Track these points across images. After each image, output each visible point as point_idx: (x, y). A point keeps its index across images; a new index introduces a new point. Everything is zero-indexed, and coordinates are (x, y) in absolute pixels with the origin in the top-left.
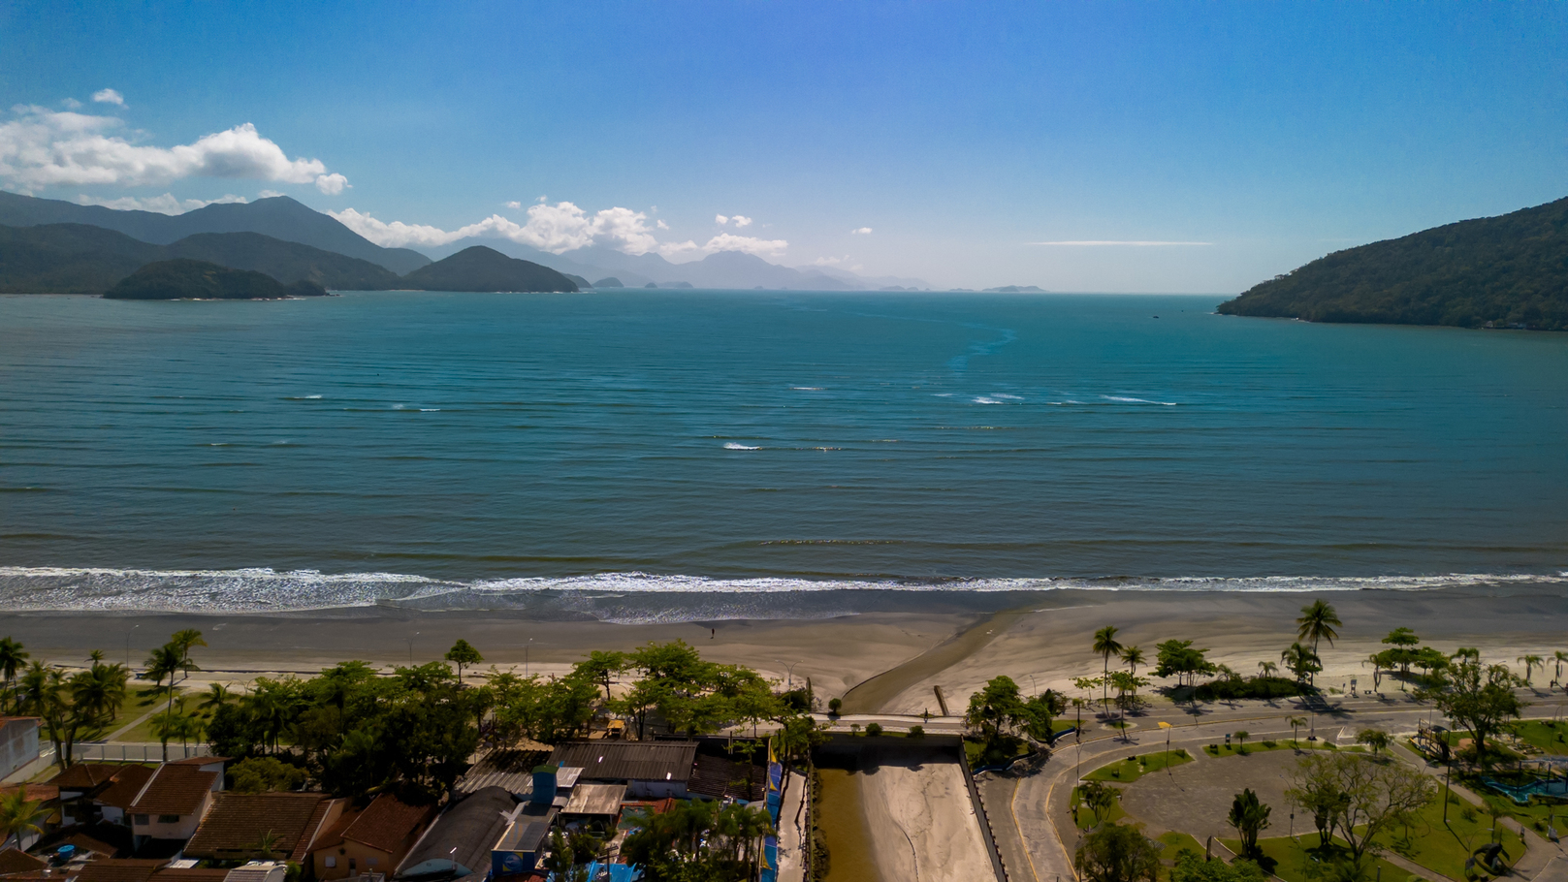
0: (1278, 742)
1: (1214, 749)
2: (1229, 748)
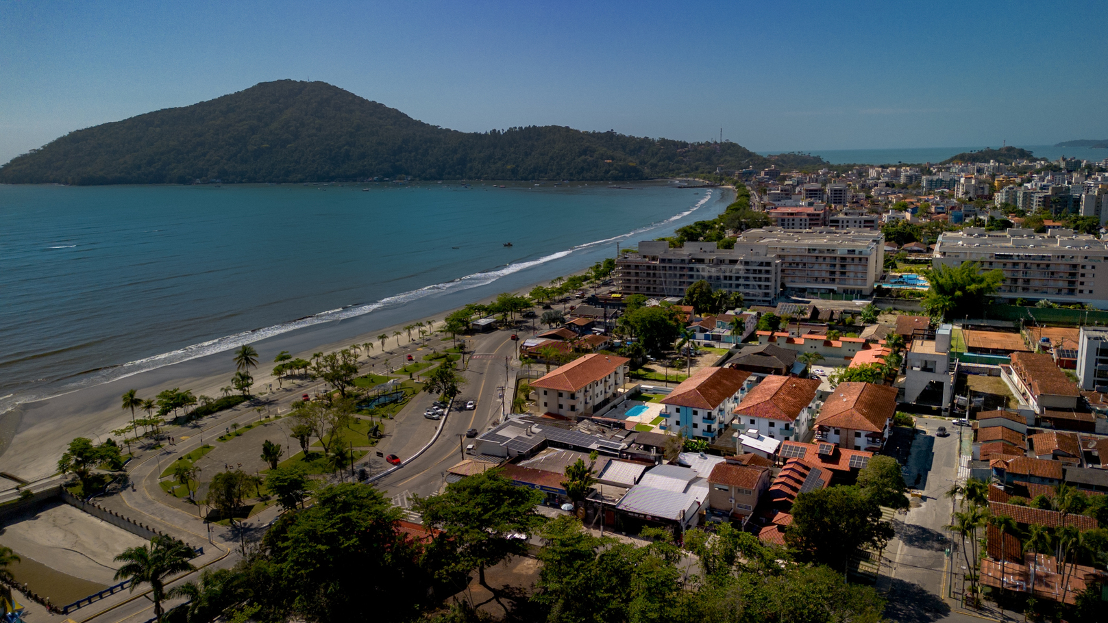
0: (253, 424)
1: (222, 439)
2: (229, 435)
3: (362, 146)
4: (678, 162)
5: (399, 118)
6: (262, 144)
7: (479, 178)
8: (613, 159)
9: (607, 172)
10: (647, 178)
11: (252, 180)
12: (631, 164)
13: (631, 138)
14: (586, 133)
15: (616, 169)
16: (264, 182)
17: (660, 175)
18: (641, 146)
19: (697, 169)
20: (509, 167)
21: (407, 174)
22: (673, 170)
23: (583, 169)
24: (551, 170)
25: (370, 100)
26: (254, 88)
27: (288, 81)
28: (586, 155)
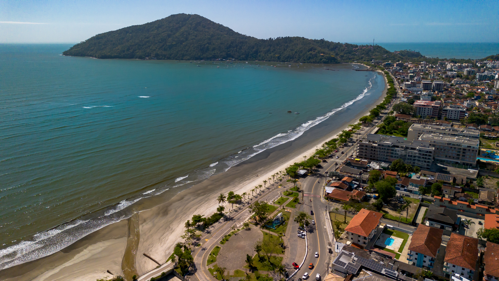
0: (230, 233)
1: (222, 242)
3: (214, 44)
4: (353, 55)
5: (229, 31)
6: (173, 42)
7: (263, 60)
8: (324, 53)
9: (321, 59)
10: (339, 63)
11: (169, 58)
12: (332, 56)
13: (332, 43)
14: (312, 40)
15: (325, 58)
16: (174, 59)
17: (345, 61)
18: (336, 46)
19: (362, 58)
20: (277, 56)
21: (233, 57)
22: (351, 59)
23: (310, 58)
24: (296, 57)
25: (217, 23)
26: (169, 17)
27: (183, 14)
28: (312, 51)
